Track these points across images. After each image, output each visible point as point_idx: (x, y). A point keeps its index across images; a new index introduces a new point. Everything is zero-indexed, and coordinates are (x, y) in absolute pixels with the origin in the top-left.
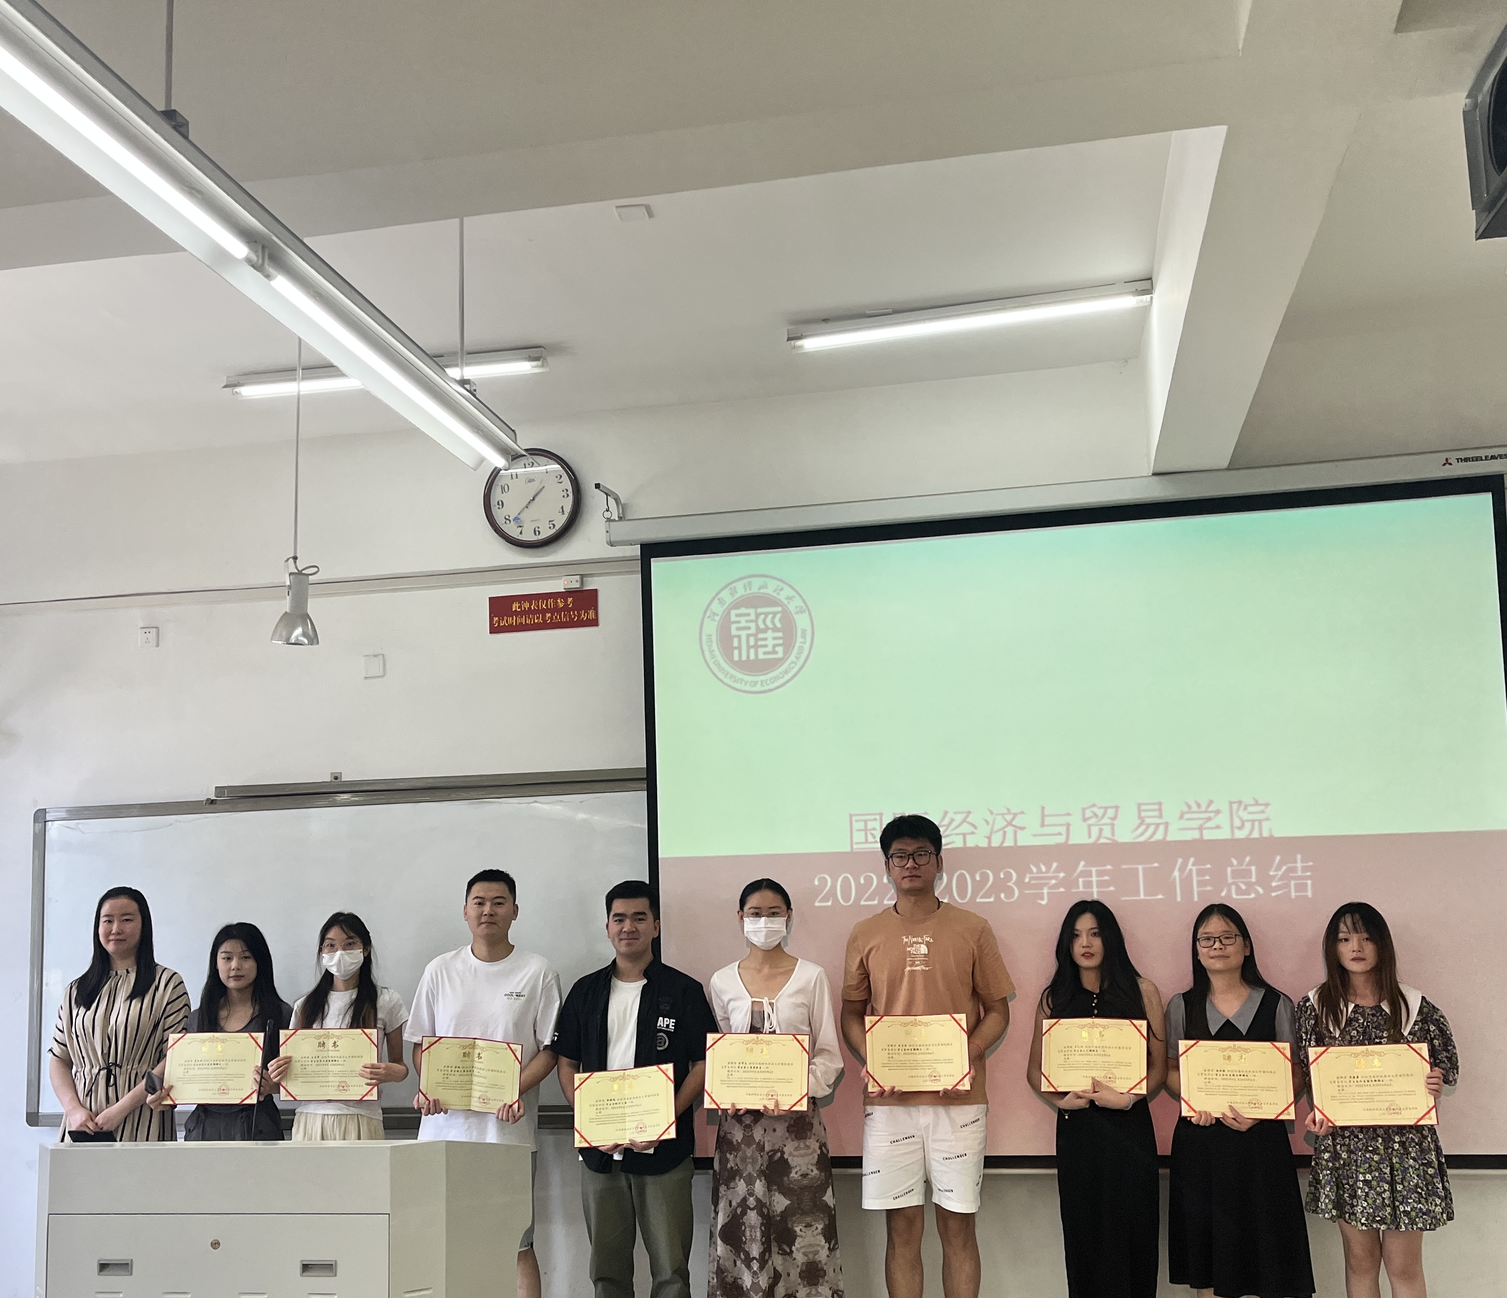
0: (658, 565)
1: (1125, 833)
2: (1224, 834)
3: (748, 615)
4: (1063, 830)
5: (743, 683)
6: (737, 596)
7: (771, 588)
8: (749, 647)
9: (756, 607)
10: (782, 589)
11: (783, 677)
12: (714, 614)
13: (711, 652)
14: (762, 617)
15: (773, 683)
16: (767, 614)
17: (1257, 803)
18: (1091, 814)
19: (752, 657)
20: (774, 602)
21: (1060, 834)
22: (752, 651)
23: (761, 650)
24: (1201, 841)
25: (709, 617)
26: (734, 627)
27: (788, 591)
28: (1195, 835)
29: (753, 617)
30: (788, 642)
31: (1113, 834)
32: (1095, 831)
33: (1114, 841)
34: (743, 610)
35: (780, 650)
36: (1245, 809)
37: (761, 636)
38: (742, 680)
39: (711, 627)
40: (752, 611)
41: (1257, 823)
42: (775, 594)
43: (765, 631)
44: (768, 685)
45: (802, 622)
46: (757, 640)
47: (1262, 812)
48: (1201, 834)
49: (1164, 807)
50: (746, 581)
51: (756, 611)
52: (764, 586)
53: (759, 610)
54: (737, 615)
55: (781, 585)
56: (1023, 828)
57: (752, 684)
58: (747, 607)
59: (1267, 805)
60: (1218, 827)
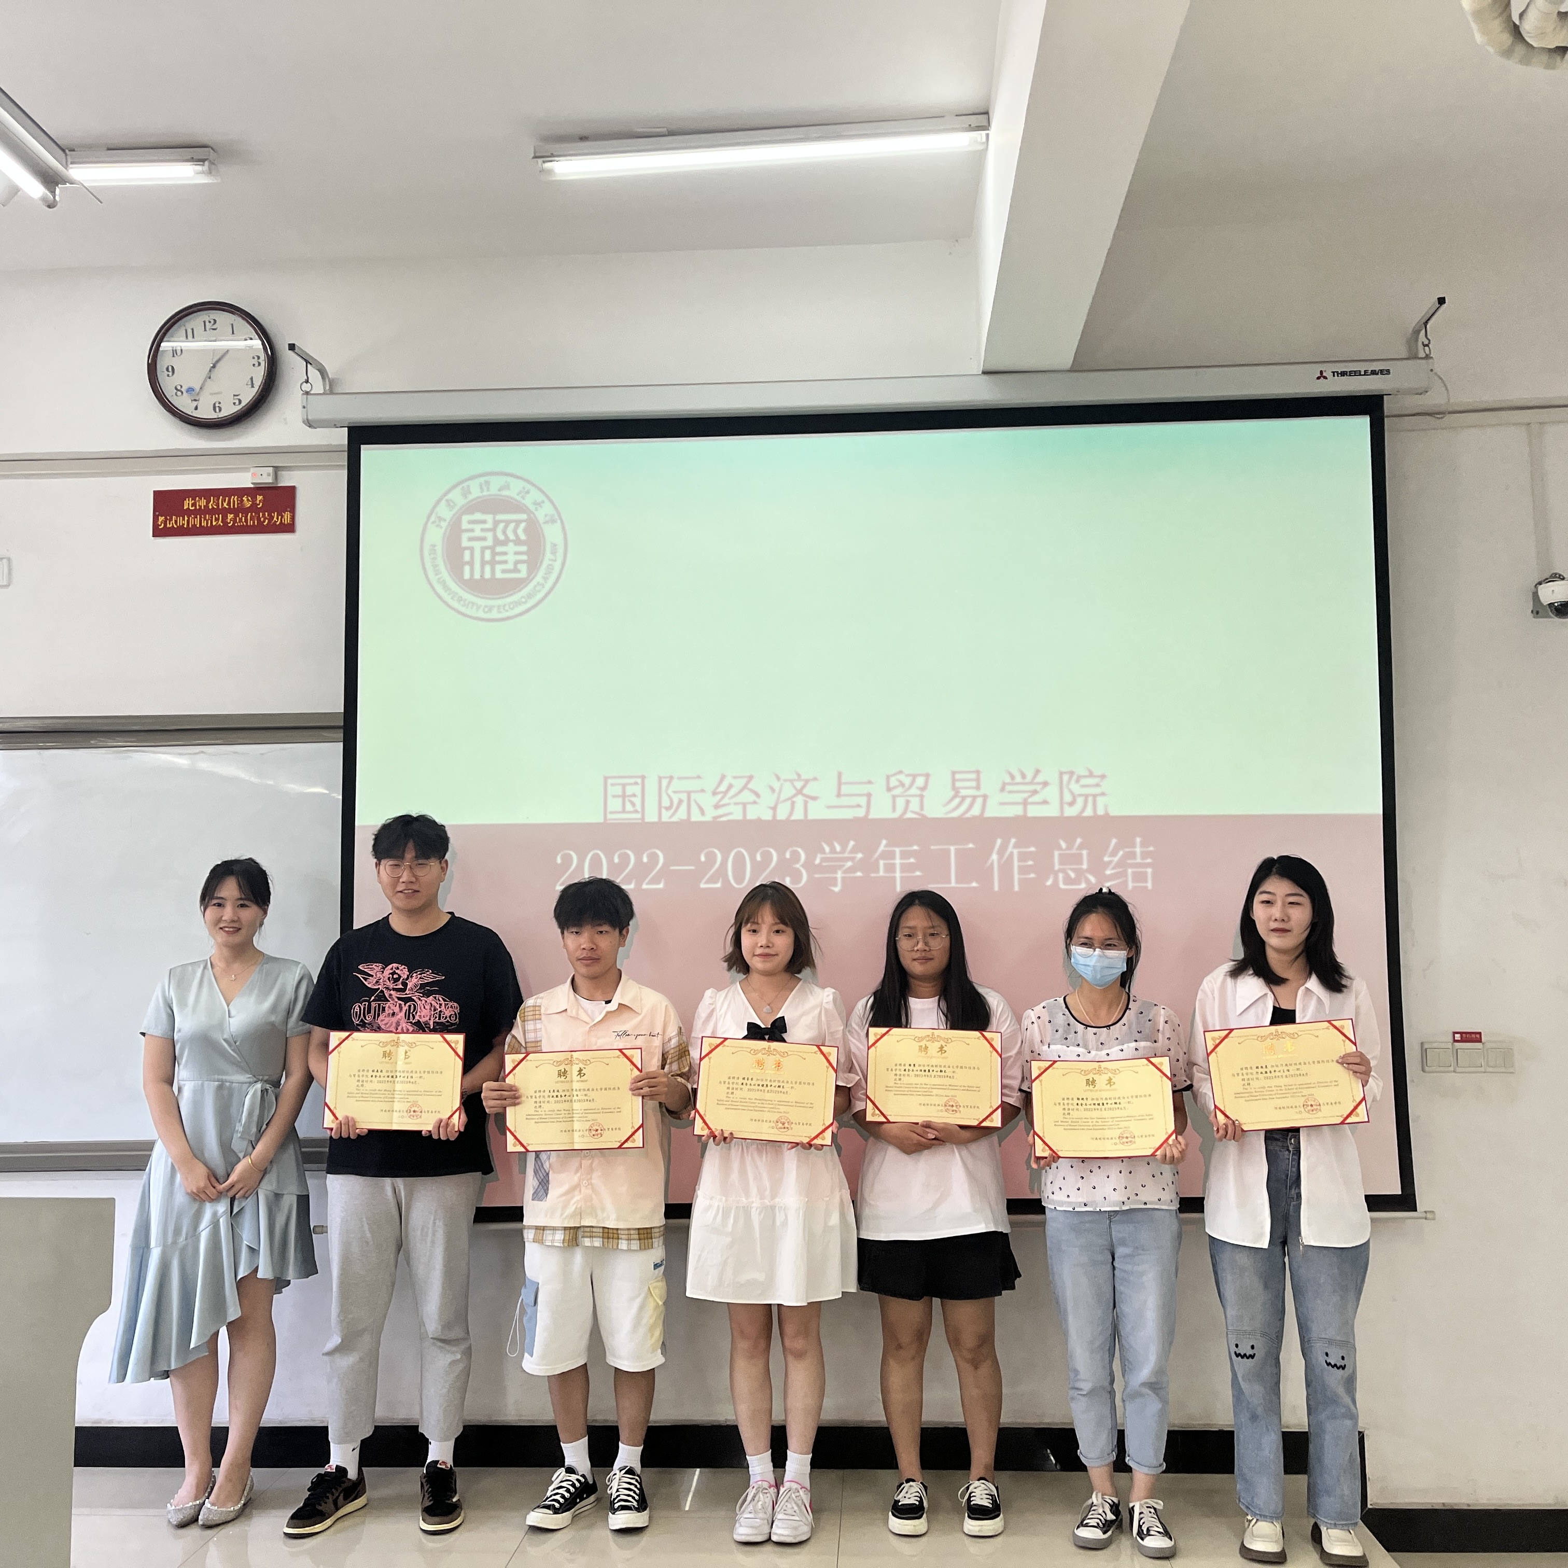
0: (368, 453)
1: (936, 808)
2: (1051, 811)
3: (484, 522)
4: (863, 801)
5: (475, 607)
6: (471, 497)
7: (514, 490)
8: (483, 563)
9: (494, 513)
10: (528, 492)
11: (525, 602)
12: (440, 519)
13: (435, 566)
14: (502, 525)
15: (512, 609)
16: (508, 522)
17: (1091, 775)
18: (897, 783)
19: (488, 575)
20: (518, 508)
21: (859, 806)
22: (488, 568)
23: (499, 568)
24: (1023, 820)
25: (433, 523)
26: (465, 536)
27: (535, 495)
28: (1017, 811)
29: (489, 525)
30: (534, 559)
31: (922, 808)
32: (901, 802)
33: (923, 815)
34: (478, 516)
35: (523, 568)
36: (1077, 781)
37: (499, 549)
38: (473, 604)
39: (436, 535)
40: (489, 518)
41: (1090, 799)
42: (518, 498)
43: (505, 542)
44: (507, 611)
45: (552, 534)
46: (494, 554)
47: (1098, 785)
48: (1025, 810)
49: (982, 776)
50: (482, 480)
51: (494, 518)
52: (507, 487)
53: (500, 517)
54: (471, 522)
55: (528, 487)
56: (814, 798)
57: (486, 610)
58: (484, 512)
59: (1103, 777)
60: (1045, 802)
